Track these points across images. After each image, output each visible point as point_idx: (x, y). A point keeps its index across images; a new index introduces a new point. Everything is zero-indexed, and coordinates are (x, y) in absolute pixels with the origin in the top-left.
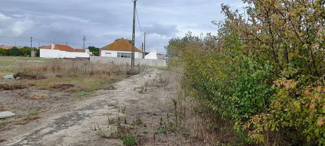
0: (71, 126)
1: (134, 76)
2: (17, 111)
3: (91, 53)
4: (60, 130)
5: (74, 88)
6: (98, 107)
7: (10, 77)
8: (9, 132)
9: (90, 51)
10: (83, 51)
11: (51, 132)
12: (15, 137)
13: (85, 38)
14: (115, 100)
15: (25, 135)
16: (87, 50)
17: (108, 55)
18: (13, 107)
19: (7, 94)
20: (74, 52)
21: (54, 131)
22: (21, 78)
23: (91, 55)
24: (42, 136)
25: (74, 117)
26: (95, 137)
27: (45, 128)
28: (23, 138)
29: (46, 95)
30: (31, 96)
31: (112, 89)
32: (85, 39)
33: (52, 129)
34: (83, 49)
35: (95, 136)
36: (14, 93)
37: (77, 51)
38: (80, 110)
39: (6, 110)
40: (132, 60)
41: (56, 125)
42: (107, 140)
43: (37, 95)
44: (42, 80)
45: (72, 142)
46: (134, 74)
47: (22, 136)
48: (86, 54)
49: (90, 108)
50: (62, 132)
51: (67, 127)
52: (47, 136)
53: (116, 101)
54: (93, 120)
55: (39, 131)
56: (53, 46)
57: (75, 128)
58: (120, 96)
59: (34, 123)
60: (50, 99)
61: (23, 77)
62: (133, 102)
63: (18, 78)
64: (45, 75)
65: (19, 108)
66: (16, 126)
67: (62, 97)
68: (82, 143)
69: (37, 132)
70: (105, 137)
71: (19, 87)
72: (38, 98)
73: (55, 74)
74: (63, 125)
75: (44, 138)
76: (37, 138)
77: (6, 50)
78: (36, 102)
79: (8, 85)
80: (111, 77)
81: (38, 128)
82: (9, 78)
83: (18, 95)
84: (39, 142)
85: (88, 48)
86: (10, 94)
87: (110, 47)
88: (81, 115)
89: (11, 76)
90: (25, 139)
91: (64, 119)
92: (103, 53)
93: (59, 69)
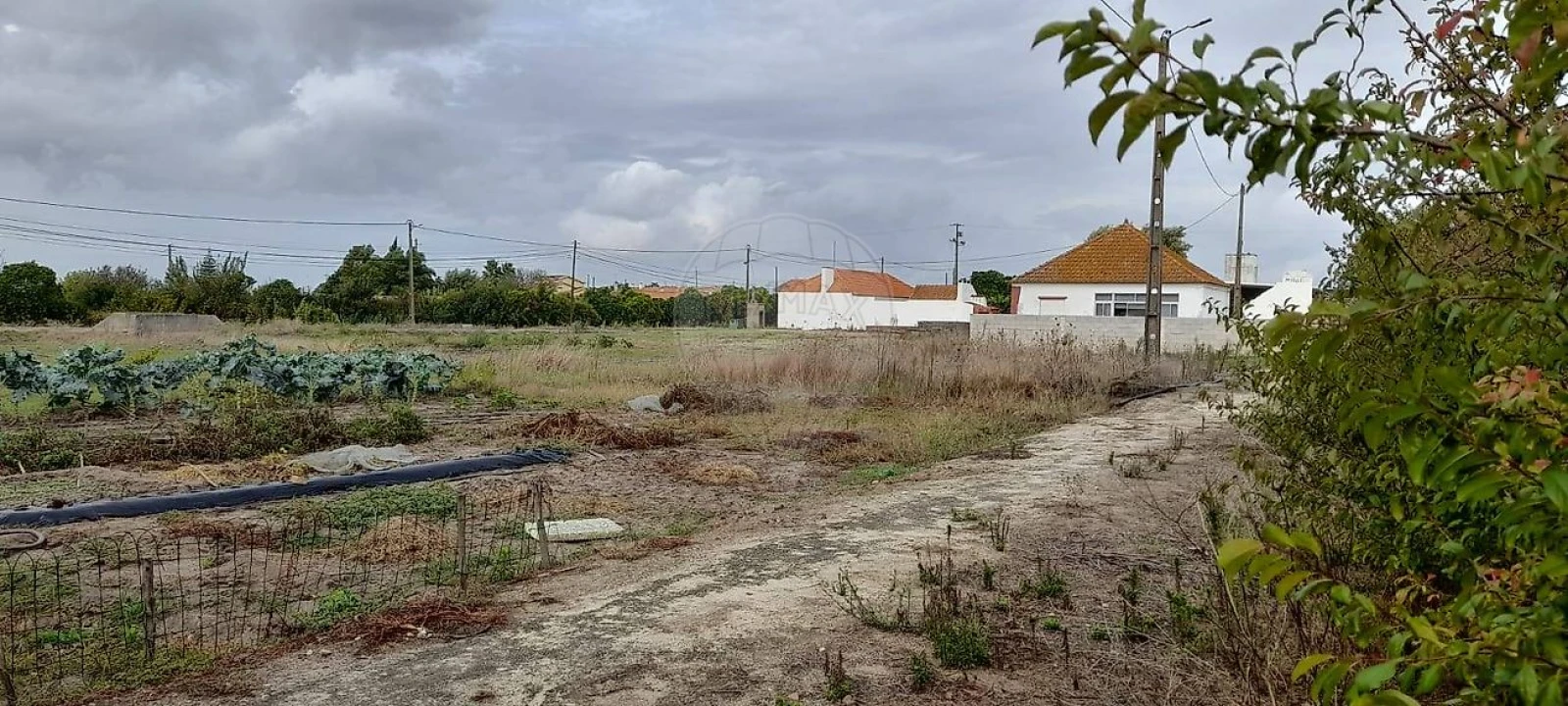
0: (778, 577)
1: (1150, 402)
2: (634, 521)
3: (982, 301)
4: (735, 585)
5: (858, 450)
6: (911, 522)
7: (651, 405)
8: (583, 579)
9: (980, 293)
10: (948, 293)
11: (700, 591)
12: (590, 596)
13: (959, 234)
14: (993, 500)
15: (620, 591)
16: (966, 290)
17: (1052, 309)
18: (627, 505)
19: (623, 462)
20: (910, 302)
21: (713, 587)
22: (686, 408)
23: (978, 310)
24: (670, 599)
25: (801, 548)
26: (843, 620)
27: (689, 576)
28: (611, 600)
29: (749, 470)
30: (697, 471)
31: (1007, 457)
32: (960, 239)
33: (710, 580)
34: (950, 282)
35: (844, 618)
36: (644, 459)
37: (922, 293)
38: (835, 527)
39: (602, 515)
40: (1147, 326)
41: (728, 569)
42: (878, 635)
43: (717, 468)
44: (753, 417)
45: (751, 627)
46: (1147, 392)
47: (611, 592)
48: (959, 309)
49: (874, 521)
50: (736, 594)
51: (761, 580)
52: (683, 601)
53: (996, 504)
54: (866, 564)
55: (667, 582)
56: (827, 278)
57: (786, 587)
58: (1030, 486)
59: (664, 557)
60: (760, 486)
61: (693, 405)
62: (1071, 510)
63: (676, 406)
64: (773, 396)
65: (643, 511)
66: (607, 562)
67: (803, 479)
68: (784, 634)
69: (660, 584)
70: (876, 625)
71: (665, 440)
72: (716, 480)
73: (805, 396)
74: (750, 573)
75: (670, 605)
76: (651, 603)
77: (663, 304)
78: (707, 494)
79: (629, 433)
80: (1034, 407)
81: (666, 575)
82: (647, 406)
83: (657, 468)
84: (651, 616)
85: (968, 279)
86: (632, 463)
87: (1064, 270)
88: (830, 543)
89: (652, 398)
90: (615, 603)
91: (765, 552)
92: (1029, 300)
93: (827, 372)
